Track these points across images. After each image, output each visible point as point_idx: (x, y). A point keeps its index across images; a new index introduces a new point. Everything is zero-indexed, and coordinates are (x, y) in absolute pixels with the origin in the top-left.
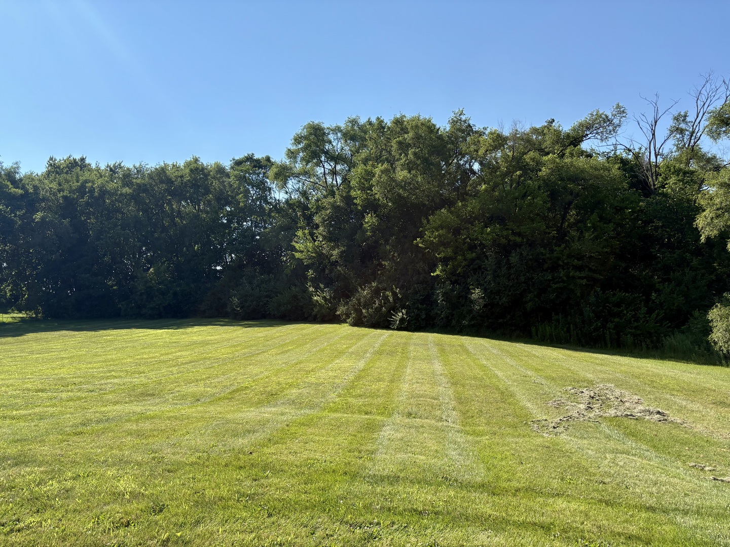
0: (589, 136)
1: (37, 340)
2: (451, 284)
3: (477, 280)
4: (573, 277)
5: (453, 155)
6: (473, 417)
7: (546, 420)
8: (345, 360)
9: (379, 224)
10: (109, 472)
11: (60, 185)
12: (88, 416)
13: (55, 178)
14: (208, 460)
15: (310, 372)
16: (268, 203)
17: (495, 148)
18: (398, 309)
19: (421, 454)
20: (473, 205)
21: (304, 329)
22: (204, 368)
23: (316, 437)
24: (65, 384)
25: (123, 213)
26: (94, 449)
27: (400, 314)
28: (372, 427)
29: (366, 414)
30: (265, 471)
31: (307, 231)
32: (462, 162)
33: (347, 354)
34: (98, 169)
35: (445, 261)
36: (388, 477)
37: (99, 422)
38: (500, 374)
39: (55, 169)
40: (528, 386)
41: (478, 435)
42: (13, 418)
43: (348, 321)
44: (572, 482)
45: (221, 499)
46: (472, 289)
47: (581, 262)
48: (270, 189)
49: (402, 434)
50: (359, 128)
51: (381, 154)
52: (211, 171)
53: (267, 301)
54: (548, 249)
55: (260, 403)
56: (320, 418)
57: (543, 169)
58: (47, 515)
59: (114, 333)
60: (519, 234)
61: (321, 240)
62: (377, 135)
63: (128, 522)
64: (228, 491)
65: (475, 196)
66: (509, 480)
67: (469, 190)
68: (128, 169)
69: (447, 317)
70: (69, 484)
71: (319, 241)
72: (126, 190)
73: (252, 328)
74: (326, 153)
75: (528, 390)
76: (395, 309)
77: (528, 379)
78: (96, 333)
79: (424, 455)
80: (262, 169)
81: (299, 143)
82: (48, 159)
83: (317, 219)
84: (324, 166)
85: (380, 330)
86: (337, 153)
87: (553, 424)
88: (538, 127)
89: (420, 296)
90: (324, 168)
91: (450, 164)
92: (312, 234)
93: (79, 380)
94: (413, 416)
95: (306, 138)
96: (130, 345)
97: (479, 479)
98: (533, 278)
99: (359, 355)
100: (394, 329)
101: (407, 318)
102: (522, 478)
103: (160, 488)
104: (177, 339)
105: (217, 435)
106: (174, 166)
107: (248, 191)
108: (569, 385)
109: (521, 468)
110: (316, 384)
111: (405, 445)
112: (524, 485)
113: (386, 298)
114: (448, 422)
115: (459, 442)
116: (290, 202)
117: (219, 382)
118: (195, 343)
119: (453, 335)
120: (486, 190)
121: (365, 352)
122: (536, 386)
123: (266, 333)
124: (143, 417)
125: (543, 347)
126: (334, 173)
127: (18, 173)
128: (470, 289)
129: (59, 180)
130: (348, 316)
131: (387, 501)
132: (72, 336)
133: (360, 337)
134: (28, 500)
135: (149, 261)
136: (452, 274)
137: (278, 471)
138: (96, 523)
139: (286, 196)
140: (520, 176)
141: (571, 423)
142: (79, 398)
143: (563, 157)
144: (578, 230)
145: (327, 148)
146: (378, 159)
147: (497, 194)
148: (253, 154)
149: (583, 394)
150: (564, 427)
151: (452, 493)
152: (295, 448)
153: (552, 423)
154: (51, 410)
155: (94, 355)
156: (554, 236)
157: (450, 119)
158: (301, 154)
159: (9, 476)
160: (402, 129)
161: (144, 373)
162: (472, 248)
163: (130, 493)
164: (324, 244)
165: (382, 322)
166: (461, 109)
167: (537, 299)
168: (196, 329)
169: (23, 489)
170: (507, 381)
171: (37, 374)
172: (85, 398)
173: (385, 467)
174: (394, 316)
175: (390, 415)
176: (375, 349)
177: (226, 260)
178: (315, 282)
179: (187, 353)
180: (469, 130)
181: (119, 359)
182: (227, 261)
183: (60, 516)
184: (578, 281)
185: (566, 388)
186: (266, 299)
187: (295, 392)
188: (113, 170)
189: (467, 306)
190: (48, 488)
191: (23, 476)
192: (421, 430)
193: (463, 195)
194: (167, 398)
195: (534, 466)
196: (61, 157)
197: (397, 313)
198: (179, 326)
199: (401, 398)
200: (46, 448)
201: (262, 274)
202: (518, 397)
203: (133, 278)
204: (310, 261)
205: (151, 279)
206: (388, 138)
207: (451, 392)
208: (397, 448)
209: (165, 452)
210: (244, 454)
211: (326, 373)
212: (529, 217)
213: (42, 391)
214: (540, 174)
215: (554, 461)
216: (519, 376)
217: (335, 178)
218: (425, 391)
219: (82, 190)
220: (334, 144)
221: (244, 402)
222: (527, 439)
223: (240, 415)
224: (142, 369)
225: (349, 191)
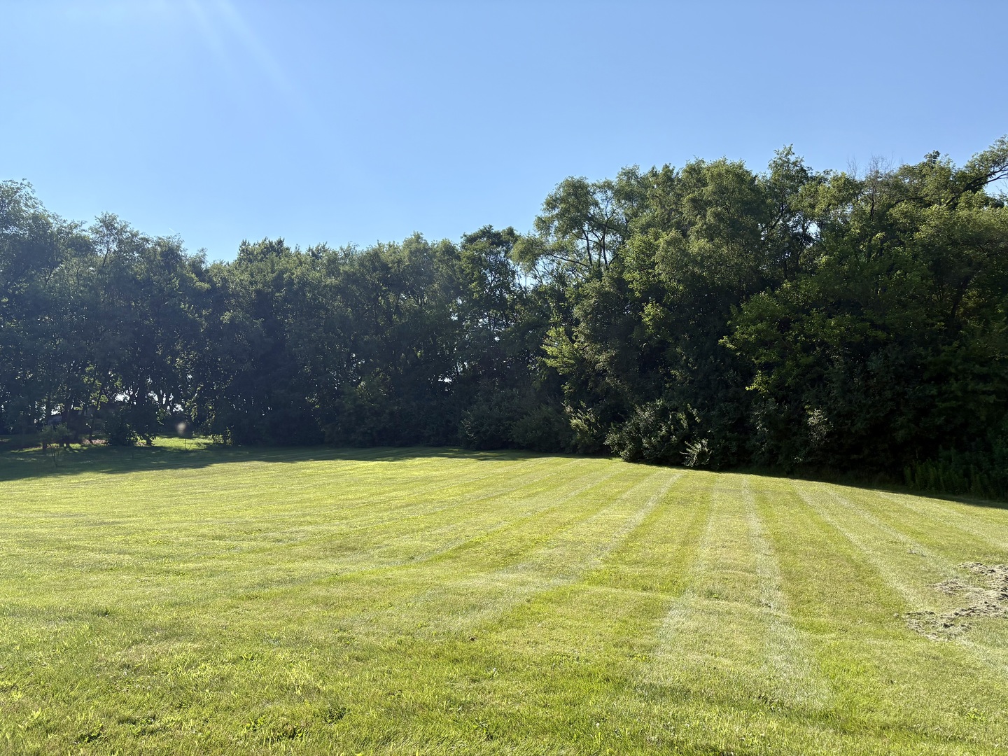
0: (998, 175)
1: (223, 472)
2: (777, 402)
3: (817, 397)
4: (974, 392)
5: (778, 213)
6: (809, 602)
7: (932, 613)
8: (615, 510)
9: (666, 317)
10: (279, 656)
11: (252, 275)
12: (269, 574)
13: (247, 268)
14: (411, 646)
15: (565, 525)
16: (510, 292)
17: (843, 201)
18: (695, 439)
19: (724, 655)
20: (808, 286)
21: (560, 464)
22: (424, 515)
23: (568, 621)
24: (248, 531)
25: (327, 310)
26: (266, 621)
27: (699, 446)
28: (651, 611)
29: (645, 589)
30: (489, 667)
31: (561, 329)
32: (790, 223)
33: (619, 501)
34: (298, 254)
35: (767, 368)
36: (673, 690)
37: (280, 583)
38: (853, 537)
39: (247, 255)
40: (899, 559)
41: (818, 631)
42: (178, 573)
43: (622, 454)
44: (978, 718)
45: (423, 706)
46: (809, 409)
47: (985, 368)
48: (514, 273)
49: (696, 624)
50: (638, 182)
51: (669, 216)
52: (437, 251)
53: (510, 425)
54: (930, 349)
55: (494, 566)
56: (576, 593)
57: (923, 228)
58: (191, 712)
59: (315, 465)
60: (884, 328)
61: (583, 340)
62: (663, 190)
63: (294, 730)
64: (434, 695)
65: (812, 272)
66: (871, 710)
67: (803, 264)
68: (334, 252)
69: (770, 451)
70: (227, 668)
71: (579, 342)
72: (332, 281)
73: (489, 462)
74: (591, 219)
75: (899, 564)
76: (689, 438)
77: (899, 547)
78: (293, 464)
79: (731, 658)
80: (503, 246)
81: (553, 208)
82: (241, 244)
83: (576, 312)
84: (587, 237)
85: (669, 469)
86: (606, 219)
87: (944, 620)
88: (912, 164)
89: (729, 419)
90: (588, 240)
91: (773, 227)
92: (569, 333)
93: (267, 525)
94: (716, 595)
95: (562, 200)
96: (332, 481)
97: (818, 705)
98: (905, 393)
99: (639, 503)
100: (690, 468)
101: (709, 451)
102: (891, 707)
103: (343, 683)
104: (392, 475)
105: (429, 610)
106: (390, 246)
107: (484, 278)
108: (970, 559)
109: (890, 689)
110: (574, 543)
111: (702, 641)
112: (896, 719)
113: (677, 422)
114: (770, 607)
115: (787, 641)
116: (541, 290)
117: (441, 535)
118: (414, 480)
119: (779, 477)
120: (828, 263)
121: (646, 499)
122: (914, 559)
123: (508, 468)
124: (336, 579)
125: (924, 499)
126: (601, 246)
127: (204, 262)
128: (806, 410)
129: (251, 269)
130: (622, 446)
131: (668, 729)
132: (266, 469)
133: (639, 478)
134: (171, 690)
135: (359, 371)
136: (777, 387)
137: (508, 670)
138: (251, 728)
139: (535, 282)
140: (883, 241)
141: (975, 620)
142: (263, 550)
143: (954, 209)
144: (980, 320)
145: (592, 212)
146: (665, 225)
147: (846, 267)
148: (491, 227)
149: (993, 574)
150: (962, 626)
151: (774, 725)
152: (536, 636)
153: (942, 618)
154: (226, 563)
155: (288, 494)
156: (940, 330)
157: (772, 162)
158: (556, 223)
159: (153, 653)
160: (699, 180)
161: (346, 518)
162: (808, 348)
163: (303, 687)
164: (586, 346)
165: (670, 457)
166: (788, 146)
167: (913, 426)
168: (418, 461)
169: (167, 673)
170: (865, 549)
171: (219, 516)
172: (270, 549)
173: (668, 673)
174: (689, 448)
175: (681, 593)
176: (660, 495)
177: (457, 370)
178: (574, 399)
179: (405, 493)
180: (802, 176)
181: (318, 500)
182: (458, 372)
183: (207, 715)
184: (982, 397)
185: (965, 564)
186: (507, 422)
187: (542, 552)
188: (315, 255)
189: (801, 434)
190: (198, 673)
191: (171, 654)
192: (727, 618)
193: (793, 271)
194: (372, 553)
195: (912, 687)
196: (255, 240)
197: (693, 445)
198: (397, 457)
199: (698, 569)
200: (207, 616)
201: (502, 389)
202: (882, 574)
203: (339, 394)
204: (567, 370)
205: (361, 395)
206: (679, 195)
207: (775, 562)
208: (688, 644)
209: (357, 631)
210: (464, 641)
211: (588, 527)
212: (899, 302)
213: (220, 538)
214: (917, 235)
215: (947, 681)
216: (884, 542)
217: (602, 254)
218: (735, 559)
219: (278, 283)
220: (602, 206)
221: (472, 564)
222: (901, 643)
223: (465, 582)
224: (344, 513)
225: (622, 272)
